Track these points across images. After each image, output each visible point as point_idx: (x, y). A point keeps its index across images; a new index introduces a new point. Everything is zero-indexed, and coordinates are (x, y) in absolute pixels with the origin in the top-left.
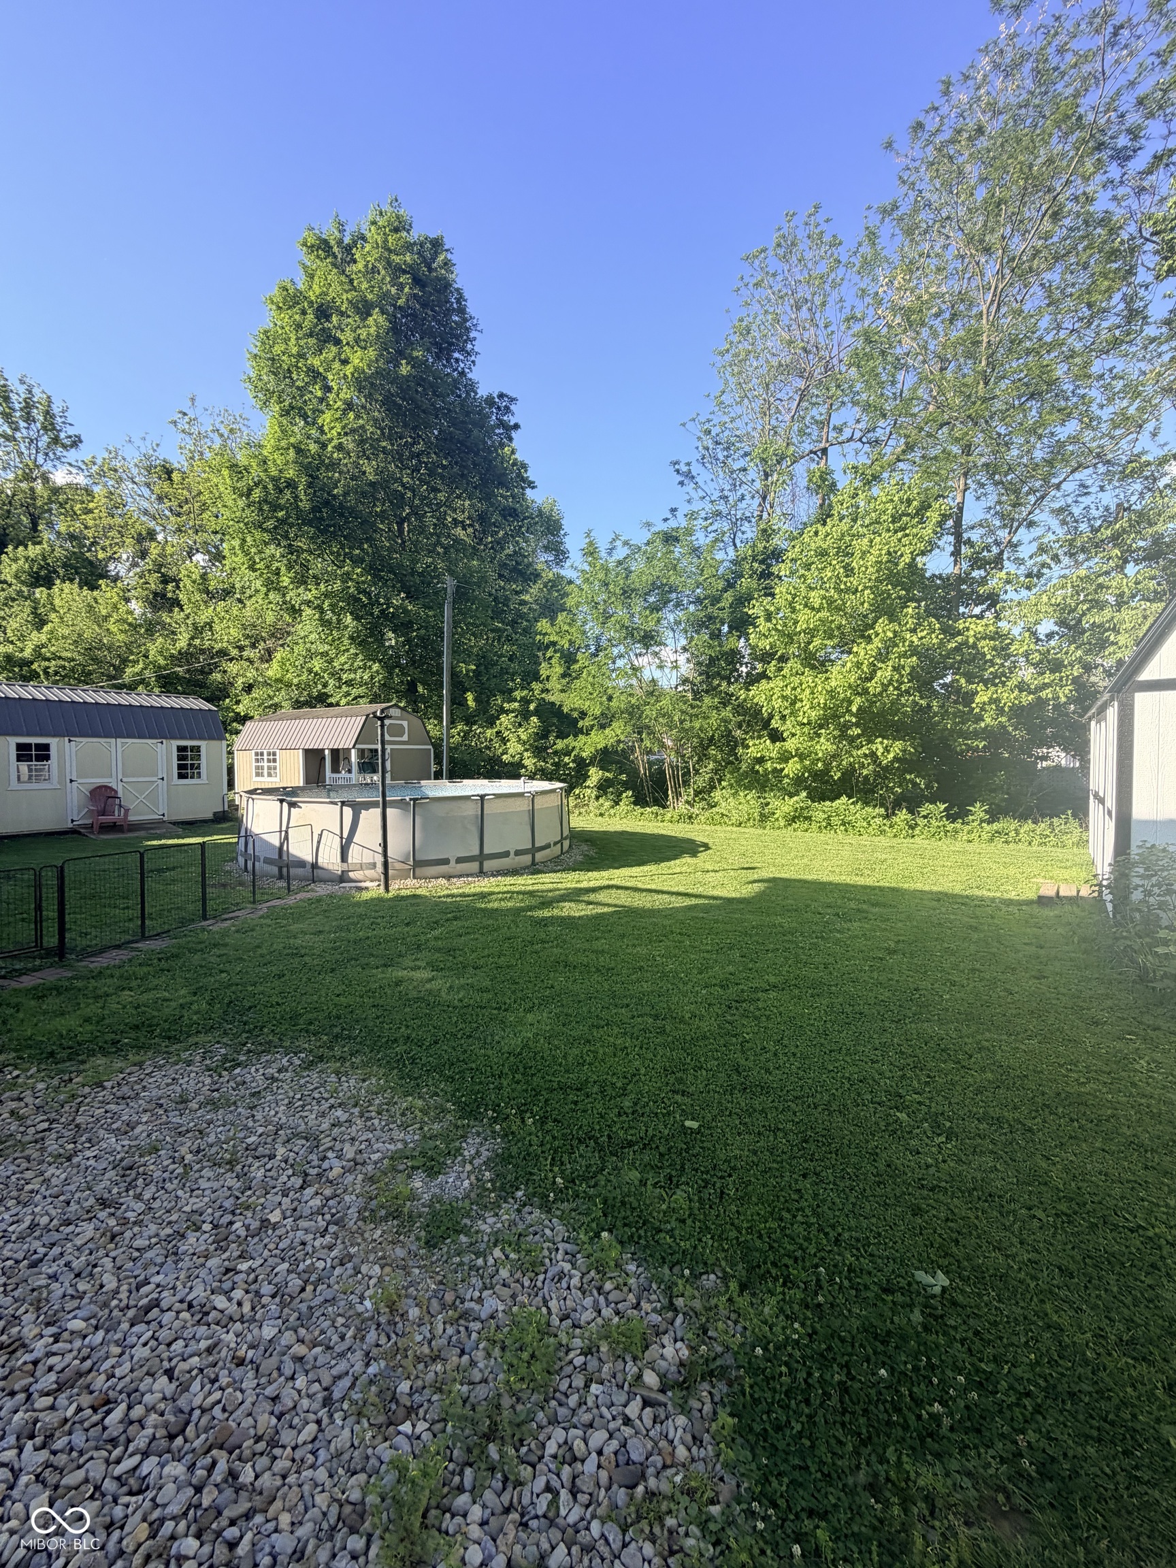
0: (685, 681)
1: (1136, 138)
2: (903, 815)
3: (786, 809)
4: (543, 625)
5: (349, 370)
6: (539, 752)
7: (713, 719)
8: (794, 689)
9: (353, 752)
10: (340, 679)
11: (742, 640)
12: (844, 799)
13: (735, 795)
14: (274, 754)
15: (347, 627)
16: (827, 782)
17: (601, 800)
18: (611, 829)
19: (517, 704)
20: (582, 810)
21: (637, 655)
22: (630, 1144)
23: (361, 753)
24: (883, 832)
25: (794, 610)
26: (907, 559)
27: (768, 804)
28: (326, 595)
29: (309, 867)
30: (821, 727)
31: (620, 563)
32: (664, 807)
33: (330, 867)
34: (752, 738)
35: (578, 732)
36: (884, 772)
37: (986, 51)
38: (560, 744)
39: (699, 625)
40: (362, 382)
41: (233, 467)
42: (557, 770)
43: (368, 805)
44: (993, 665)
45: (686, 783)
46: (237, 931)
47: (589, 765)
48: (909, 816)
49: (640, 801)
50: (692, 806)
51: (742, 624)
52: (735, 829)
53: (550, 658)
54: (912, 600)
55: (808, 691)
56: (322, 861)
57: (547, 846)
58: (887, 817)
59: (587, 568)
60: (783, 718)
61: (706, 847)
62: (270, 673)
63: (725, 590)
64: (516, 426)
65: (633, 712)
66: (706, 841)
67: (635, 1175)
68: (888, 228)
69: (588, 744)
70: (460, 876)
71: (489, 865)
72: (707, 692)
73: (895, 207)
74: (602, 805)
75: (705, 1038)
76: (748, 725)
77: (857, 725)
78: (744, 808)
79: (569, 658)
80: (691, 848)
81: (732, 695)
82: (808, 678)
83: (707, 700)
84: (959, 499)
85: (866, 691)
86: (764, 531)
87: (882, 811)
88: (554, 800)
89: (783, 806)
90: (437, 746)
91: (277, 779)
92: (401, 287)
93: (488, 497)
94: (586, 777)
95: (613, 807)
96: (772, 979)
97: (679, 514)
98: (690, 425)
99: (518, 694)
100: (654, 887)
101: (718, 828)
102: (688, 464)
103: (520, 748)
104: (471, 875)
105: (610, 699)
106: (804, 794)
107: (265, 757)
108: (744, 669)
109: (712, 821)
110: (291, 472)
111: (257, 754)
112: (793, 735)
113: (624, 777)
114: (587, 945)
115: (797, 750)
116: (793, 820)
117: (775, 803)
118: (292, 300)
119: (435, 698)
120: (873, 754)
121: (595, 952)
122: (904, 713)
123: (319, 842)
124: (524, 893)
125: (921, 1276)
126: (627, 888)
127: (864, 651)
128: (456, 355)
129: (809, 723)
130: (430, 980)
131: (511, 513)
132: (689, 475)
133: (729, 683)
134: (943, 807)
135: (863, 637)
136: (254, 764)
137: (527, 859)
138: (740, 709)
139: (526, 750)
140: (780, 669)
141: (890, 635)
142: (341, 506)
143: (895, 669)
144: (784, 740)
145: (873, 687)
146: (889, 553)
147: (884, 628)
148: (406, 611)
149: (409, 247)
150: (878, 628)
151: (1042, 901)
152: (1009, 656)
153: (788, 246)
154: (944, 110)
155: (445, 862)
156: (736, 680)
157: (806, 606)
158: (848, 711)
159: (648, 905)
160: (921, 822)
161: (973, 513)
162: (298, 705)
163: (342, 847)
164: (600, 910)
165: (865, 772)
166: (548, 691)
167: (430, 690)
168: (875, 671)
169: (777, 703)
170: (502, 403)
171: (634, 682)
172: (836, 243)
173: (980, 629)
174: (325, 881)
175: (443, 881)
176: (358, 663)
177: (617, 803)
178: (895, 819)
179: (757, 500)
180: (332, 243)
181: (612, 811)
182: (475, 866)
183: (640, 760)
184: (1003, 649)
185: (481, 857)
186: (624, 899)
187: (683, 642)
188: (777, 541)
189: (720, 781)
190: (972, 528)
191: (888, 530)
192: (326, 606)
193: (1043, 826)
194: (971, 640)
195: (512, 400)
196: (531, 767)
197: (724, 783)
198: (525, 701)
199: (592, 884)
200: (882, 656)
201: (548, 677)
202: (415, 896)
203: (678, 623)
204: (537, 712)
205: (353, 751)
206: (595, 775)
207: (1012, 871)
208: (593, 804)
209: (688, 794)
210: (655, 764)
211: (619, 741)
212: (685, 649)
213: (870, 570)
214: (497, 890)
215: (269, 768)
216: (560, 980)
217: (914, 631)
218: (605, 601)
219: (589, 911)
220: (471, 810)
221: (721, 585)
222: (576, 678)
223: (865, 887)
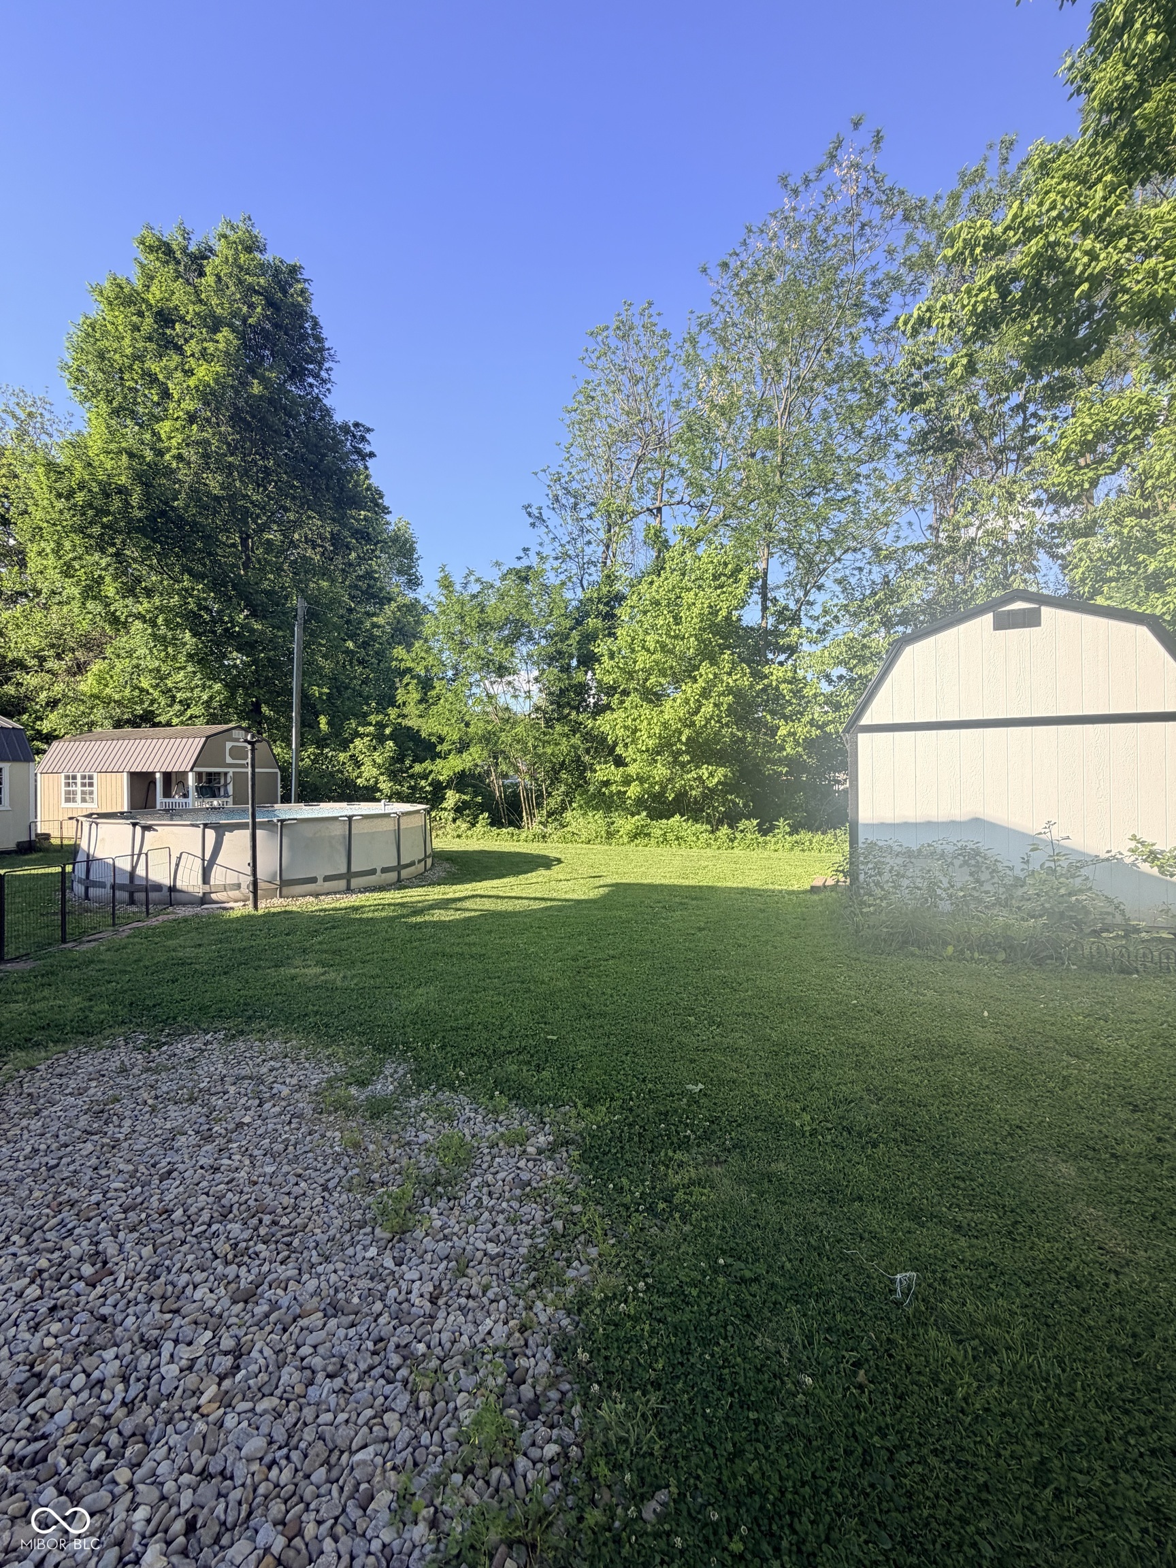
0: (538, 709)
1: (883, 302)
2: (724, 830)
3: (629, 827)
4: (399, 651)
5: (192, 382)
6: (393, 776)
7: (563, 746)
8: (634, 720)
9: (191, 776)
10: (174, 697)
11: (590, 673)
12: (677, 817)
13: (585, 814)
14: (91, 777)
15: (185, 644)
16: (664, 802)
17: (458, 822)
18: (470, 849)
19: (372, 728)
20: (440, 832)
21: (492, 683)
22: (510, 1053)
23: (199, 776)
24: (709, 845)
25: (633, 651)
26: (724, 613)
27: (613, 823)
28: (161, 609)
29: (165, 890)
30: (658, 753)
31: (474, 596)
32: (519, 828)
33: (191, 889)
34: (599, 763)
35: (435, 756)
36: (709, 794)
37: (774, 216)
38: (418, 768)
39: (551, 659)
40: (207, 396)
41: (50, 466)
42: (413, 794)
43: (232, 827)
44: (791, 704)
45: (539, 805)
46: (108, 950)
47: (446, 788)
48: (730, 831)
49: (495, 822)
50: (545, 826)
51: (588, 660)
52: (584, 846)
53: (407, 684)
54: (728, 648)
55: (645, 722)
56: (179, 884)
57: (412, 864)
58: (712, 832)
59: (443, 599)
60: (626, 745)
61: (559, 861)
62: (83, 687)
63: (572, 629)
64: (372, 455)
65: (488, 739)
66: (558, 856)
67: (514, 1067)
68: (704, 338)
69: (445, 769)
70: (328, 894)
71: (355, 883)
72: (558, 720)
73: (709, 322)
74: (459, 827)
75: (561, 991)
76: (596, 751)
77: (687, 752)
78: (593, 826)
79: (426, 684)
80: (546, 862)
81: (581, 724)
82: (646, 710)
83: (558, 728)
84: (764, 566)
85: (693, 724)
86: (608, 577)
87: (709, 827)
88: (418, 821)
89: (626, 824)
90: (284, 770)
91: (94, 805)
92: (252, 306)
93: (341, 520)
94: (443, 798)
95: (469, 829)
96: (611, 952)
97: (532, 553)
98: (541, 474)
99: (373, 718)
100: (513, 894)
101: (569, 845)
102: (540, 508)
103: (375, 772)
104: (339, 892)
105: (467, 725)
106: (644, 813)
107: (79, 781)
108: (592, 700)
109: (564, 840)
110: (123, 478)
111: (67, 777)
112: (635, 760)
113: (479, 799)
114: (458, 941)
115: (638, 774)
116: (635, 836)
117: (619, 822)
118: (127, 299)
119: (282, 720)
120: (700, 778)
121: (469, 944)
122: (724, 743)
123: (177, 865)
124: (394, 905)
125: (690, 1087)
126: (490, 897)
127: (691, 690)
128: (311, 380)
129: (647, 750)
130: (323, 974)
131: (364, 536)
132: (540, 518)
133: (578, 712)
134: (755, 822)
135: (690, 676)
136: (63, 789)
137: (393, 876)
138: (588, 737)
139: (382, 774)
140: (622, 702)
141: (711, 676)
142: (181, 518)
143: (715, 705)
144: (626, 765)
145: (699, 720)
146: (711, 607)
147: (707, 672)
148: (252, 631)
149: (263, 268)
150: (702, 670)
151: (814, 890)
152: (804, 697)
153: (625, 331)
154: (744, 256)
155: (313, 880)
156: (585, 710)
157: (643, 647)
158: (679, 740)
159: (510, 909)
160: (739, 835)
161: (777, 576)
162: (118, 724)
163: (204, 869)
164: (467, 914)
165: (694, 793)
166: (404, 716)
167: (277, 712)
168: (700, 706)
169: (620, 732)
170: (358, 432)
171: (490, 709)
172: (666, 335)
173: (780, 674)
174: (184, 904)
175: (312, 899)
176: (197, 681)
177: (473, 825)
178: (719, 834)
179: (602, 548)
180: (175, 247)
181: (469, 833)
182: (342, 884)
183: (496, 785)
184: (798, 691)
185: (349, 875)
186: (488, 905)
187: (536, 673)
188: (619, 587)
189: (570, 802)
190: (778, 587)
191: (710, 586)
192: (160, 621)
193: (829, 837)
194: (774, 684)
195: (369, 430)
196: (387, 791)
197: (574, 805)
198: (381, 726)
199: (457, 895)
200: (705, 693)
201: (404, 703)
202: (286, 912)
203: (530, 656)
204: (392, 737)
205: (190, 774)
206: (452, 798)
207: (800, 870)
208: (450, 827)
209: (542, 815)
210: (509, 787)
211: (477, 765)
212: (537, 680)
213: (695, 620)
214: (368, 903)
215: (83, 793)
216: (441, 965)
217: (730, 674)
218: (461, 632)
219: (458, 915)
220: (339, 830)
221: (568, 623)
222: (433, 704)
223: (688, 887)
